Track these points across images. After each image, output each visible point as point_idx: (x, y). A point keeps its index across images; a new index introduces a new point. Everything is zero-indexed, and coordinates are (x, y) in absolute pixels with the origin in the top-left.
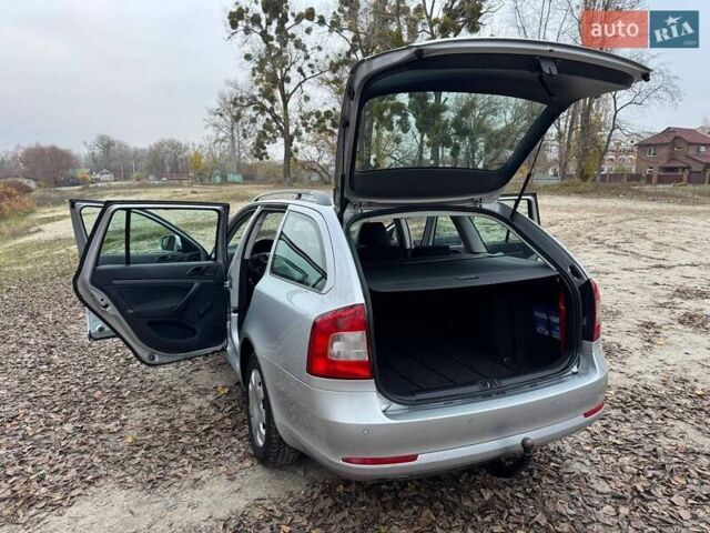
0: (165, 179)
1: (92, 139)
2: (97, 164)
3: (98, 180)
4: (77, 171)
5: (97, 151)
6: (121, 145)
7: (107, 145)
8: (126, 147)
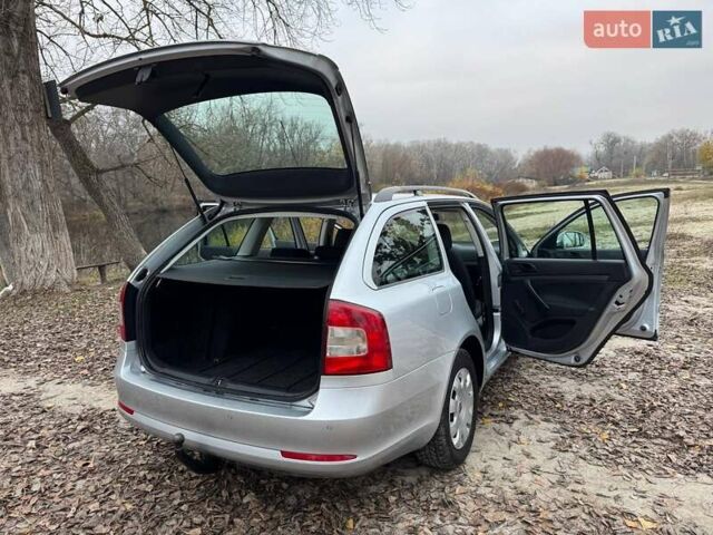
0: (666, 174)
1: (597, 138)
2: (599, 162)
3: (596, 178)
4: (575, 169)
5: (602, 149)
6: (628, 140)
7: (612, 142)
8: (633, 142)
